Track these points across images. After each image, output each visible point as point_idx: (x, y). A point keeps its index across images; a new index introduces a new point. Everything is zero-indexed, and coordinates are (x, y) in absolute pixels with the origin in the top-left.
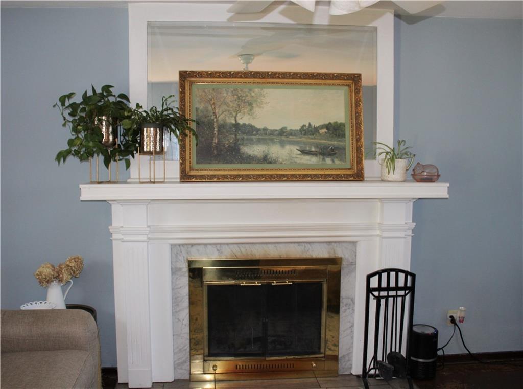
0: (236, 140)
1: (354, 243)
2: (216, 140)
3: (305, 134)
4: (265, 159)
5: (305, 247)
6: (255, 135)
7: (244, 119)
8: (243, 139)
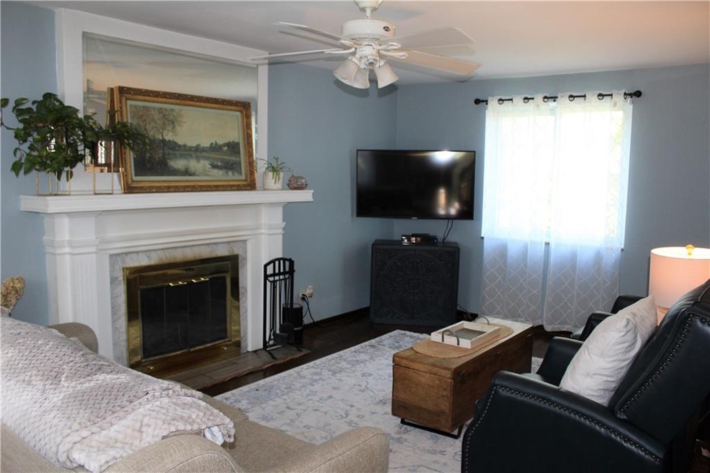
0: (164, 154)
1: (245, 241)
2: (148, 155)
3: (213, 151)
4: (187, 172)
5: (212, 248)
6: (178, 150)
7: (169, 136)
8: (169, 154)
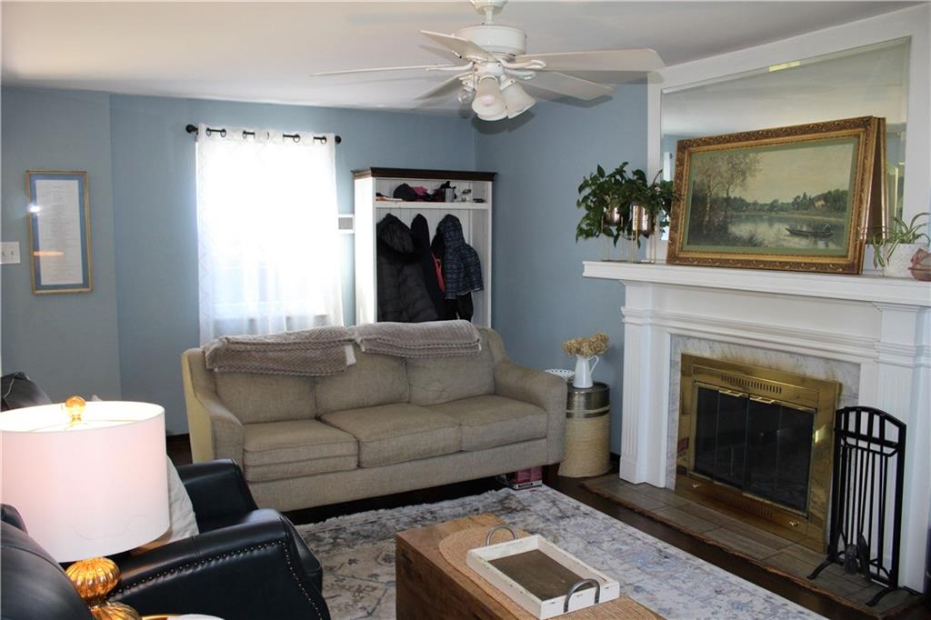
0: (726, 217)
1: (858, 365)
2: (707, 219)
3: (798, 209)
4: (751, 242)
5: (798, 360)
6: (744, 211)
7: (735, 193)
